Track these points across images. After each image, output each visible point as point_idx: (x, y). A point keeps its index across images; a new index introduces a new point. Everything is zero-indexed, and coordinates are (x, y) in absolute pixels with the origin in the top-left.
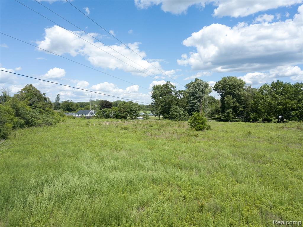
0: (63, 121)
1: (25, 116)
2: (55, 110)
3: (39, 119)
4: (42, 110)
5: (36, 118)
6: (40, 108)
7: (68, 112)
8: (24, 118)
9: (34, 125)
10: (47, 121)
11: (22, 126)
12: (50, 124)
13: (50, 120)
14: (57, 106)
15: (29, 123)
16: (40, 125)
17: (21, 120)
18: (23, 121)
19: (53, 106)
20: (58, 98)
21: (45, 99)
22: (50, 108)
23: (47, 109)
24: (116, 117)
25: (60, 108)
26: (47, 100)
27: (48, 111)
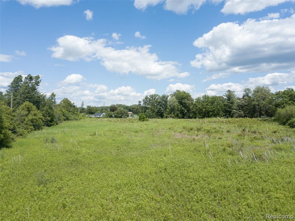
0: (84, 119)
1: (66, 115)
2: (80, 113)
3: (72, 117)
4: (73, 113)
5: (70, 117)
6: (71, 112)
7: (89, 114)
8: (66, 117)
9: (70, 120)
10: (75, 118)
11: (65, 120)
12: (77, 120)
13: (77, 118)
14: (82, 110)
15: (67, 119)
16: (72, 120)
17: (65, 117)
18: (65, 118)
19: (79, 110)
20: (83, 105)
21: (74, 106)
22: (77, 112)
23: (75, 112)
24: (116, 117)
25: (84, 112)
26: (75, 107)
27: (76, 114)
